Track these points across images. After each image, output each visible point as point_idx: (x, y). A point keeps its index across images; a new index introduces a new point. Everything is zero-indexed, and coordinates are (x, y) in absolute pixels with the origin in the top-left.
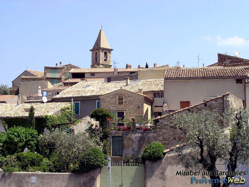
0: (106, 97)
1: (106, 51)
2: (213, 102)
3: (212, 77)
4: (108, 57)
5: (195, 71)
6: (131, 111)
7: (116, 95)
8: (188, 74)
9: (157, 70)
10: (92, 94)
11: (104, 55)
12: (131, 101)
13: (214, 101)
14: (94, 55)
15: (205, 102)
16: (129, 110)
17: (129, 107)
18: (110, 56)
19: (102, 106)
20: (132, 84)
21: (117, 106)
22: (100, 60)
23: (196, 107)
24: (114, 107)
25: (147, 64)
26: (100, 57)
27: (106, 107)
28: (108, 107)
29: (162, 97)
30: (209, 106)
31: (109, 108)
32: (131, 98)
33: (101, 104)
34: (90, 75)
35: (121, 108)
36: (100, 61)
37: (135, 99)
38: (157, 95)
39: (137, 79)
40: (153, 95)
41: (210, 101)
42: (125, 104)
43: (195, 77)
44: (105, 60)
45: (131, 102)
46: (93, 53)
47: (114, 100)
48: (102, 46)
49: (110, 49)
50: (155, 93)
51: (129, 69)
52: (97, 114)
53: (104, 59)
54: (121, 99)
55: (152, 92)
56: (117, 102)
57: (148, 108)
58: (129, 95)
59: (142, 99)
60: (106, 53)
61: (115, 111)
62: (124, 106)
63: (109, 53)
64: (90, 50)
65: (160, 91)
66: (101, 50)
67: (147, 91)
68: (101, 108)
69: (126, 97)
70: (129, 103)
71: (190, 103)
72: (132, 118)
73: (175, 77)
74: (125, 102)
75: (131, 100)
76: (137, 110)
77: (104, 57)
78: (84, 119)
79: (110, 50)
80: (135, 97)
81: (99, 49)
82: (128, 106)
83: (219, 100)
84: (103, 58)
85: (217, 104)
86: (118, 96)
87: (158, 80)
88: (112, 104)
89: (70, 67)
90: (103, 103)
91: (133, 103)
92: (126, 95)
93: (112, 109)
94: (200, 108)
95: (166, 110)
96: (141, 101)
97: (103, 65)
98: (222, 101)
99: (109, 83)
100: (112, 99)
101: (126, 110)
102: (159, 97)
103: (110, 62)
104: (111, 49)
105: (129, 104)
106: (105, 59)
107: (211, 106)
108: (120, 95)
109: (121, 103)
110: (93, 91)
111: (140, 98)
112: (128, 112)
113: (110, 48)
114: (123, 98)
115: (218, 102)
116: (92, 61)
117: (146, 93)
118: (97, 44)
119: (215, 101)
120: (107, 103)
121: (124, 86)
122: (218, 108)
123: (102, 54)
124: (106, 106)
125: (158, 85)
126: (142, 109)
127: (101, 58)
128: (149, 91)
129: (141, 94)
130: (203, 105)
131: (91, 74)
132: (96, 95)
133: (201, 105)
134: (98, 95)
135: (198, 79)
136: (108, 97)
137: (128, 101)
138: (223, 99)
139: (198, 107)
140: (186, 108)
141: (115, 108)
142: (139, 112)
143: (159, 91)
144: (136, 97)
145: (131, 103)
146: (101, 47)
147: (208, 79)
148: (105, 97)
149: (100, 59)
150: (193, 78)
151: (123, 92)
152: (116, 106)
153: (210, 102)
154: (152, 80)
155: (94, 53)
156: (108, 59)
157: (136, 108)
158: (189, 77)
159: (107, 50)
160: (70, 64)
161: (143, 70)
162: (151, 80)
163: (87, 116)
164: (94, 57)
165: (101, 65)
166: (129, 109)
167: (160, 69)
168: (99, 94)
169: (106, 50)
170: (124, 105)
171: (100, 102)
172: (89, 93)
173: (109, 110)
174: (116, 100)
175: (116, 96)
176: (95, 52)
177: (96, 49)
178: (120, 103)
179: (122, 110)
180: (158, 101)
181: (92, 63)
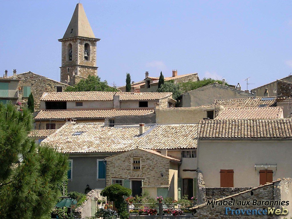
0: (116, 160)
1: (88, 42)
2: (261, 190)
3: (264, 138)
4: (91, 52)
5: (241, 125)
6: (151, 180)
7: (129, 157)
8: (230, 130)
9: (185, 111)
10: (91, 148)
11: (84, 50)
12: (150, 166)
13: (262, 188)
14: (67, 48)
15: (251, 190)
16: (148, 178)
17: (148, 175)
18: (95, 50)
19: (110, 173)
20: (148, 132)
21: (131, 172)
22: (77, 58)
23: (240, 195)
24: (127, 174)
25: (163, 74)
26: (77, 53)
27: (116, 174)
28: (118, 174)
29: (193, 157)
30: (256, 195)
31: (120, 175)
32: (151, 161)
33: (108, 170)
34: (74, 104)
35: (137, 175)
36: (77, 60)
37: (157, 163)
38: (186, 154)
39: (155, 122)
40: (181, 154)
41: (257, 189)
42: (143, 170)
43: (241, 138)
44: (87, 58)
45: (152, 167)
46: (64, 45)
47: (127, 164)
48: (81, 33)
49: (94, 39)
50: (183, 151)
51: (136, 94)
52: (112, 193)
53: (85, 57)
54: (136, 162)
55: (179, 150)
56: (132, 167)
57: (174, 174)
58: (149, 157)
59: (167, 164)
60: (87, 46)
61: (128, 179)
62: (141, 173)
63: (92, 46)
64: (60, 40)
65: (191, 148)
66: (79, 41)
67: (173, 149)
68: (108, 174)
69: (143, 160)
70: (149, 168)
71: (234, 172)
72: (158, 198)
73: (214, 136)
74: (143, 167)
75: (151, 164)
76: (160, 179)
77: (85, 53)
78: (90, 195)
79: (94, 41)
80: (157, 161)
81: (76, 39)
82: (147, 172)
83: (268, 188)
84: (82, 55)
85: (266, 193)
86: (133, 158)
87: (186, 125)
88: (125, 169)
89: (30, 77)
90: (112, 168)
91: (154, 168)
92: (144, 157)
93: (124, 176)
94: (246, 197)
95: (202, 189)
96: (165, 165)
97: (82, 66)
98: (271, 189)
99: (112, 127)
100: (124, 163)
101: (144, 179)
102: (189, 156)
103: (95, 61)
104: (96, 39)
105: (149, 170)
106: (86, 55)
107: (258, 194)
108: (136, 157)
109: (137, 168)
110: (90, 144)
111: (163, 161)
112: (147, 182)
113: (93, 36)
114: (139, 162)
115: (267, 191)
116: (62, 60)
117: (170, 150)
118: (72, 29)
119: (264, 189)
120: (117, 168)
121: (136, 136)
122: (267, 198)
123: (80, 48)
124: (116, 172)
125: (187, 136)
126: (167, 178)
127: (79, 55)
128: (175, 149)
129: (166, 156)
130: (250, 194)
131: (76, 102)
132: (97, 151)
133: (247, 193)
134: (99, 151)
135: (245, 140)
136: (119, 159)
137: (146, 166)
138: (273, 186)
139: (244, 195)
140: (229, 196)
141: (129, 175)
142: (163, 181)
143: (189, 149)
144: (159, 160)
145: (151, 169)
146: (79, 35)
147: (258, 140)
148: (113, 160)
149: (77, 56)
150: (238, 138)
151: (141, 152)
152: (129, 173)
153: (257, 191)
154: (178, 125)
155: (67, 45)
156: (91, 56)
157: (158, 176)
158: (232, 138)
159: (89, 40)
160: (30, 72)
161: (163, 110)
162: (176, 125)
163: (93, 190)
164: (67, 51)
165: (78, 68)
166: (148, 176)
167: (189, 109)
168: (101, 150)
169: (87, 40)
170: (141, 171)
171: (107, 166)
172: (86, 147)
173: (120, 177)
174: (130, 163)
175: (129, 159)
176: (68, 43)
177: (70, 39)
178: (135, 168)
179: (138, 178)
180: (188, 163)
181: (62, 62)
